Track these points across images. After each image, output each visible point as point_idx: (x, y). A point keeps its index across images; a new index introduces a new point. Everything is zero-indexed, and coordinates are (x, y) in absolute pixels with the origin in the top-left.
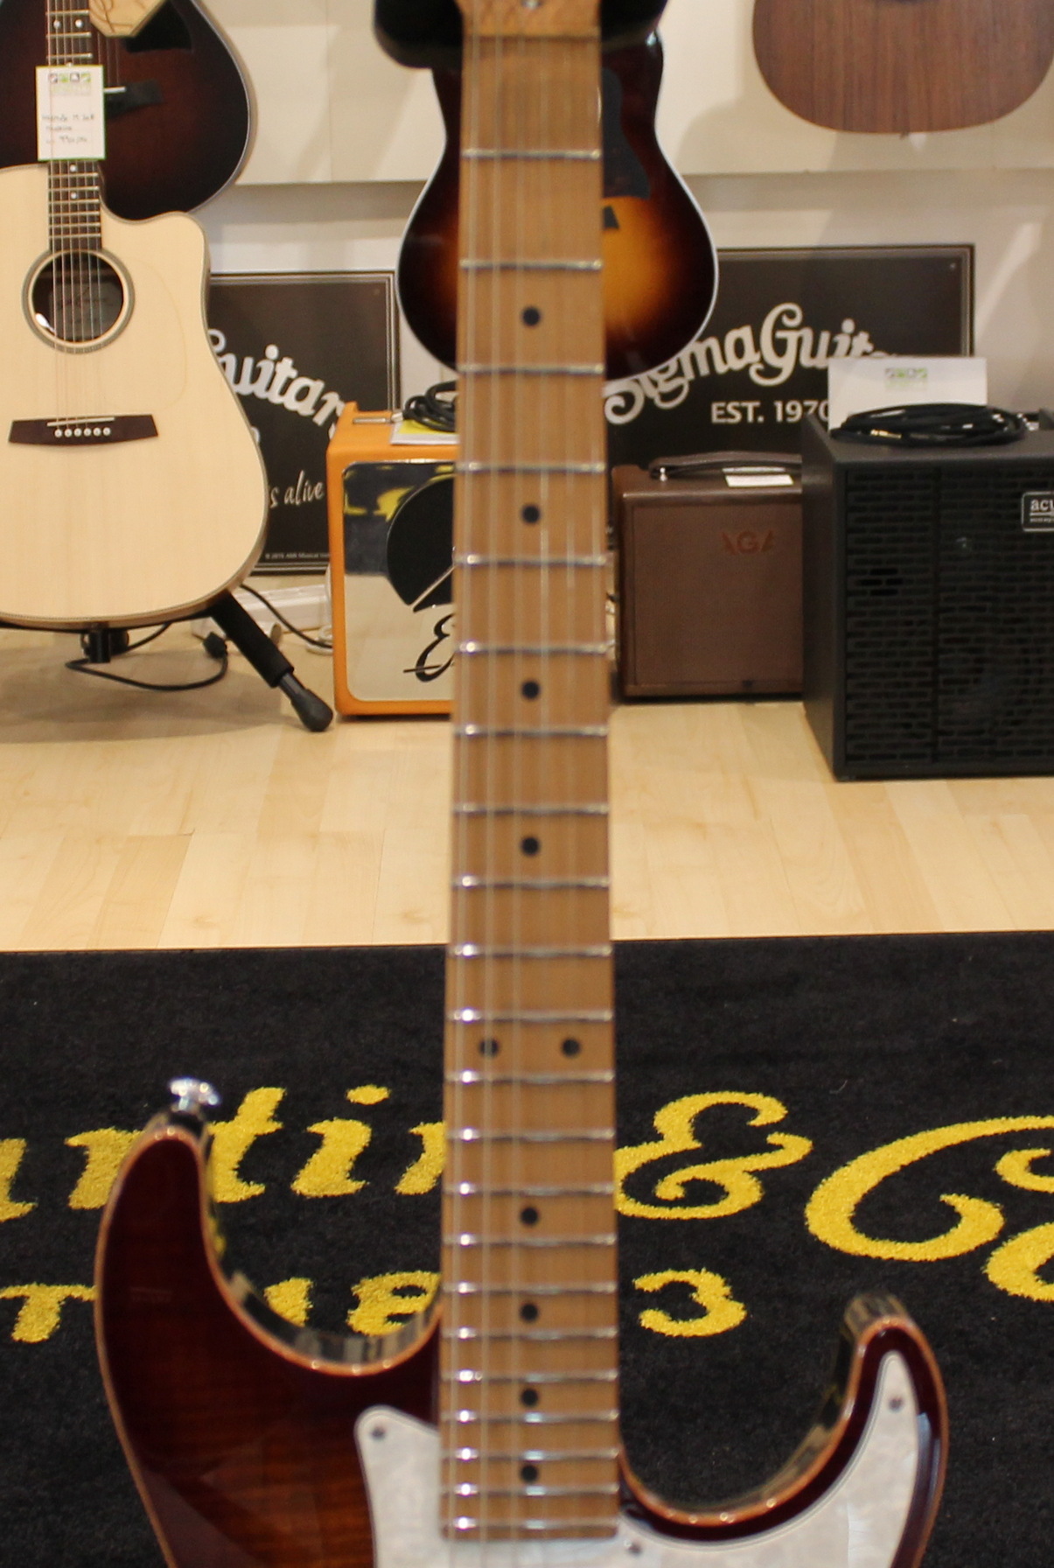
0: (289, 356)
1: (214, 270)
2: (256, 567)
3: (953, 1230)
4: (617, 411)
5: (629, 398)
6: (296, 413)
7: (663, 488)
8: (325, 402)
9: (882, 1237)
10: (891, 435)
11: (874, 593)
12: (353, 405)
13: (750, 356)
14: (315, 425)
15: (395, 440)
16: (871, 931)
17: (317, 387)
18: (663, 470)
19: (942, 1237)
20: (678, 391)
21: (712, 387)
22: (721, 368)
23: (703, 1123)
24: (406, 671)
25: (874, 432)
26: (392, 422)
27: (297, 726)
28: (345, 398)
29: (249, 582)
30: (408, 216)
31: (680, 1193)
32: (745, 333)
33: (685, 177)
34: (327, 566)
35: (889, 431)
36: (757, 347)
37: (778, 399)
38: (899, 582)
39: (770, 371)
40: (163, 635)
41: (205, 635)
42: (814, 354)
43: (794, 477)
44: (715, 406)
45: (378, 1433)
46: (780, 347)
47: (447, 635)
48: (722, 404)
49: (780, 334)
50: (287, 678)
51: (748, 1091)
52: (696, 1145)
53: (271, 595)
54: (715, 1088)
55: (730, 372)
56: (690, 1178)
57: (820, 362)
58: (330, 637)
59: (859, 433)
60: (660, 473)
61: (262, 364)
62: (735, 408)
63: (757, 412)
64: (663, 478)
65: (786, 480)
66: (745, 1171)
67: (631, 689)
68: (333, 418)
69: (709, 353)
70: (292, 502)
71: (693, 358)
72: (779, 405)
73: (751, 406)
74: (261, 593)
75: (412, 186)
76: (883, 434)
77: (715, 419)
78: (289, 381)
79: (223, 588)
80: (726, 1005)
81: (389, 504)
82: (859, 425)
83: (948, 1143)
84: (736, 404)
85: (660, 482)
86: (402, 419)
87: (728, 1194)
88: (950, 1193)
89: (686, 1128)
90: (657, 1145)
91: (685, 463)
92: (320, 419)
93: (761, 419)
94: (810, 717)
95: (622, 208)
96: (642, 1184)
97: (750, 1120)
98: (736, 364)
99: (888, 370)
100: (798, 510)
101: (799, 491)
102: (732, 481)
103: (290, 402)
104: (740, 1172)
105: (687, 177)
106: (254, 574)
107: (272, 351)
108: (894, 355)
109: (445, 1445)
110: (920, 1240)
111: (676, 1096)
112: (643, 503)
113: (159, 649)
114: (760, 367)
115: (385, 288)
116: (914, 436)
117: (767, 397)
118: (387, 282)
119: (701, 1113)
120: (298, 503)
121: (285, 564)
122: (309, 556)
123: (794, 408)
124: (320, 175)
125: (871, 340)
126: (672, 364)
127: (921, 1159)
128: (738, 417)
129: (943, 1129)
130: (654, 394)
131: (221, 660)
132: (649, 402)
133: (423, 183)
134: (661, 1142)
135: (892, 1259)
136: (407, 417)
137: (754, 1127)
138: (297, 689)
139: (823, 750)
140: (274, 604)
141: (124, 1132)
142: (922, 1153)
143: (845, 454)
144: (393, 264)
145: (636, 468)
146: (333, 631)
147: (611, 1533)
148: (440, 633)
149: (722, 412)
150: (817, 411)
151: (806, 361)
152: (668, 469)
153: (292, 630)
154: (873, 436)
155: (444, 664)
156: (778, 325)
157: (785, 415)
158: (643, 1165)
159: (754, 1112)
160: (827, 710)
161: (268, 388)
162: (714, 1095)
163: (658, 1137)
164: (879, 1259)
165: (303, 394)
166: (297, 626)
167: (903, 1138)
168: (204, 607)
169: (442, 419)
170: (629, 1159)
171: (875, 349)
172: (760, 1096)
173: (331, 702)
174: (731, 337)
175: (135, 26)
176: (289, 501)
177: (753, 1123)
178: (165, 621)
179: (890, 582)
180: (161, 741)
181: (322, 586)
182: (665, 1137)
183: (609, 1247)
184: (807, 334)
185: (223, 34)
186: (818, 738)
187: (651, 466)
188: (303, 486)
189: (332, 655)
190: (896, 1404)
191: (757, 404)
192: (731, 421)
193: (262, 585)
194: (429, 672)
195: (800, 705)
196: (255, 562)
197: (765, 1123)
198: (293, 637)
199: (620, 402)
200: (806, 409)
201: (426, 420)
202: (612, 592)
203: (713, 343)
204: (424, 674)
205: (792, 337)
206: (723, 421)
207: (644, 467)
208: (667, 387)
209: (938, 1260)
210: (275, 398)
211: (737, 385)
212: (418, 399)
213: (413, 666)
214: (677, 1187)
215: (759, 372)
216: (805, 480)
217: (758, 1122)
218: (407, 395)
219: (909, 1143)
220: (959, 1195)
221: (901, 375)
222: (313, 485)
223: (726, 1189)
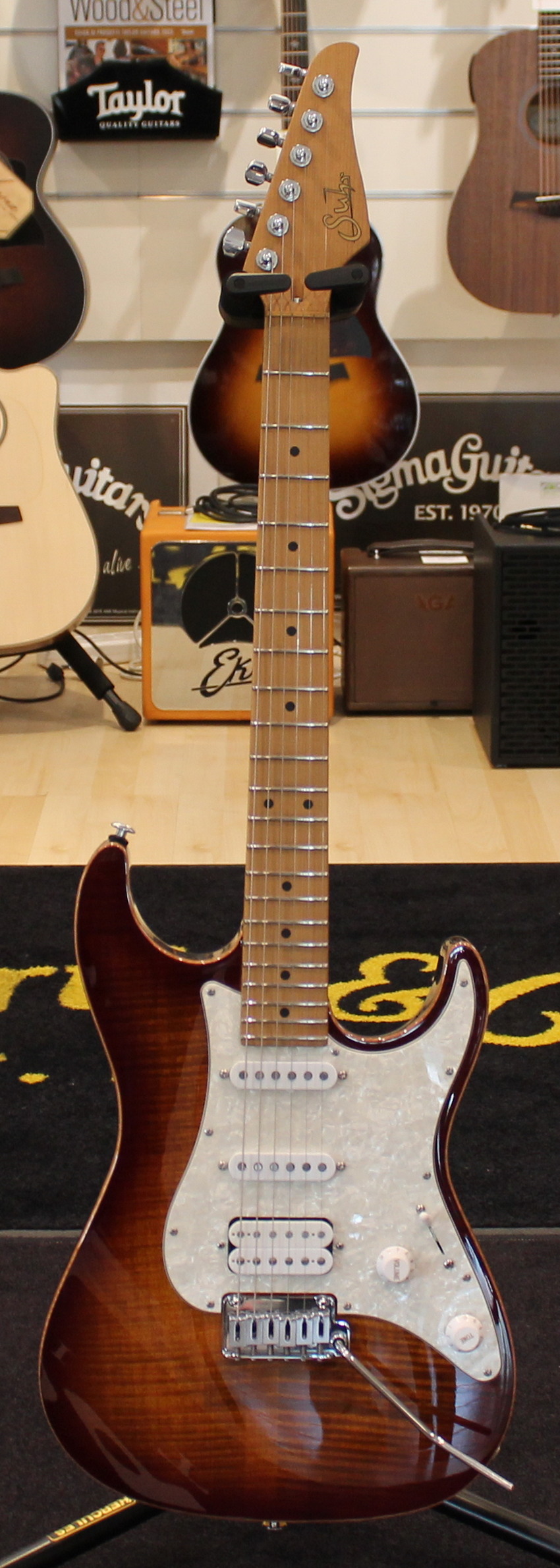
0: (108, 466)
1: (63, 403)
2: (86, 619)
3: (548, 1031)
4: (347, 510)
5: (355, 501)
6: (112, 508)
7: (376, 563)
8: (133, 500)
9: (502, 1034)
10: (535, 529)
11: (520, 637)
12: (156, 503)
13: (444, 472)
14: (126, 516)
15: (188, 527)
16: (510, 861)
17: (127, 489)
18: (376, 551)
19: (541, 1034)
20: (391, 496)
21: (414, 494)
22: (422, 480)
23: (390, 970)
24: (194, 689)
25: (523, 526)
26: (186, 514)
27: (115, 727)
28: (149, 498)
29: (80, 629)
30: (198, 367)
31: (375, 1008)
32: (440, 455)
33: (397, 341)
34: (134, 619)
35: (534, 525)
36: (449, 465)
37: (463, 503)
38: (537, 630)
39: (458, 483)
40: (18, 664)
41: (48, 665)
42: (490, 471)
43: (469, 558)
44: (417, 508)
45: (211, 993)
46: (465, 466)
47: (222, 665)
48: (423, 507)
49: (466, 456)
50: (109, 693)
51: (421, 952)
52: (386, 982)
53: (95, 637)
54: (399, 950)
55: (429, 484)
56: (381, 1000)
57: (493, 477)
58: (140, 667)
59: (513, 527)
60: (374, 554)
61: (88, 472)
62: (432, 509)
63: (448, 512)
64: (377, 557)
65: (464, 560)
66: (418, 997)
67: (352, 705)
68: (140, 512)
69: (414, 469)
70: (108, 572)
71: (402, 473)
72: (464, 508)
73: (444, 508)
74: (89, 636)
75: (203, 344)
76: (529, 527)
77: (417, 517)
78: (108, 485)
79: (66, 629)
80: (409, 903)
81: (178, 578)
82: (515, 520)
83: (550, 983)
84: (433, 506)
85: (374, 559)
86: (193, 512)
87: (405, 1009)
88: (548, 1011)
89: (380, 972)
90: (361, 982)
91: (392, 547)
92: (130, 512)
93: (451, 518)
94: (477, 727)
95: (351, 364)
96: (350, 1003)
97: (422, 968)
98: (433, 477)
99: (542, 484)
100: (469, 581)
101: (472, 567)
102: (425, 560)
103: (108, 500)
104: (414, 997)
105: (398, 342)
106: (84, 624)
107: (96, 463)
108: (548, 473)
109: (244, 999)
110: (527, 1035)
111: (374, 954)
112: (362, 575)
113: (15, 675)
114: (451, 480)
115: (178, 417)
116: (550, 529)
117: (455, 502)
118: (180, 414)
119: (390, 964)
120: (113, 573)
121: (104, 617)
122: (121, 612)
123: (475, 510)
124: (133, 336)
125: (531, 461)
126: (386, 476)
127: (532, 992)
128: (434, 516)
129: (547, 975)
130: (373, 498)
131: (60, 682)
132: (369, 504)
133: (209, 342)
134: (363, 980)
135: (508, 1046)
136: (197, 510)
137: (424, 972)
138: (116, 701)
139: (484, 747)
140: (98, 644)
141: (14, 970)
142: (532, 988)
143: (502, 540)
144: (186, 400)
145: (358, 550)
146: (143, 663)
147: (325, 1043)
148: (218, 664)
149: (422, 512)
150: (491, 513)
151: (484, 476)
152: (381, 551)
153: (111, 663)
154: (522, 529)
155: (220, 684)
156: (465, 449)
157: (468, 514)
158: (352, 992)
159: (425, 964)
160: (487, 722)
161: (92, 489)
162: (399, 954)
163: (362, 977)
164: (500, 1045)
165: (117, 494)
166: (114, 660)
167: (520, 980)
168: (51, 642)
169: (222, 513)
170: (341, 989)
171: (536, 468)
172: (429, 955)
173: (140, 712)
174: (430, 458)
175: (9, 232)
176: (106, 572)
177: (424, 970)
178: (21, 652)
179: (531, 630)
180: (21, 736)
181: (132, 632)
182: (366, 977)
183: (325, 901)
184: (485, 456)
185: (66, 232)
186: (482, 740)
187: (368, 548)
188: (117, 561)
189: (142, 681)
190: (464, 984)
191: (448, 507)
192: (429, 519)
193: (90, 632)
194: (209, 690)
195: (471, 719)
196: (85, 615)
197: (431, 970)
198: (112, 668)
199: (349, 504)
200: (484, 511)
201: (210, 513)
202: (339, 640)
203: (416, 462)
204: (206, 692)
205: (474, 459)
206: (423, 518)
207: (363, 549)
208: (383, 494)
209: (537, 1046)
210: (97, 497)
211: (434, 492)
212: (205, 499)
213: (199, 686)
214: (374, 1005)
215: (450, 484)
216: (476, 560)
217: (426, 970)
218: (194, 496)
219: (524, 982)
220: (554, 1011)
221: (552, 488)
222: (124, 560)
223: (405, 1006)
